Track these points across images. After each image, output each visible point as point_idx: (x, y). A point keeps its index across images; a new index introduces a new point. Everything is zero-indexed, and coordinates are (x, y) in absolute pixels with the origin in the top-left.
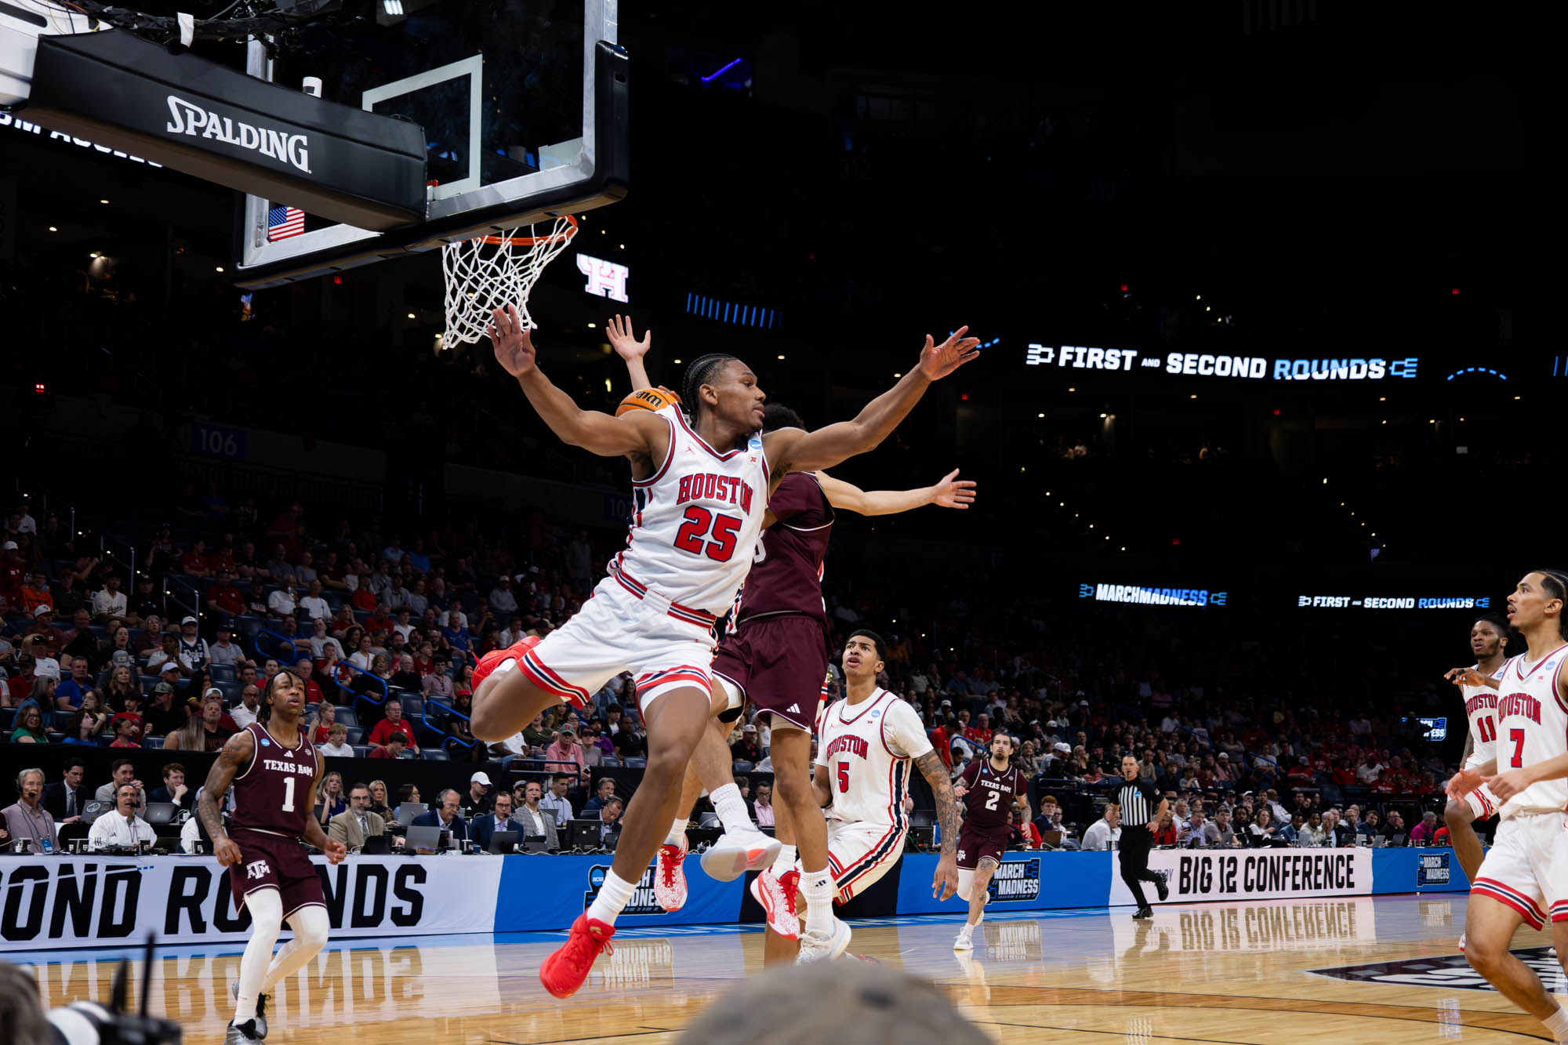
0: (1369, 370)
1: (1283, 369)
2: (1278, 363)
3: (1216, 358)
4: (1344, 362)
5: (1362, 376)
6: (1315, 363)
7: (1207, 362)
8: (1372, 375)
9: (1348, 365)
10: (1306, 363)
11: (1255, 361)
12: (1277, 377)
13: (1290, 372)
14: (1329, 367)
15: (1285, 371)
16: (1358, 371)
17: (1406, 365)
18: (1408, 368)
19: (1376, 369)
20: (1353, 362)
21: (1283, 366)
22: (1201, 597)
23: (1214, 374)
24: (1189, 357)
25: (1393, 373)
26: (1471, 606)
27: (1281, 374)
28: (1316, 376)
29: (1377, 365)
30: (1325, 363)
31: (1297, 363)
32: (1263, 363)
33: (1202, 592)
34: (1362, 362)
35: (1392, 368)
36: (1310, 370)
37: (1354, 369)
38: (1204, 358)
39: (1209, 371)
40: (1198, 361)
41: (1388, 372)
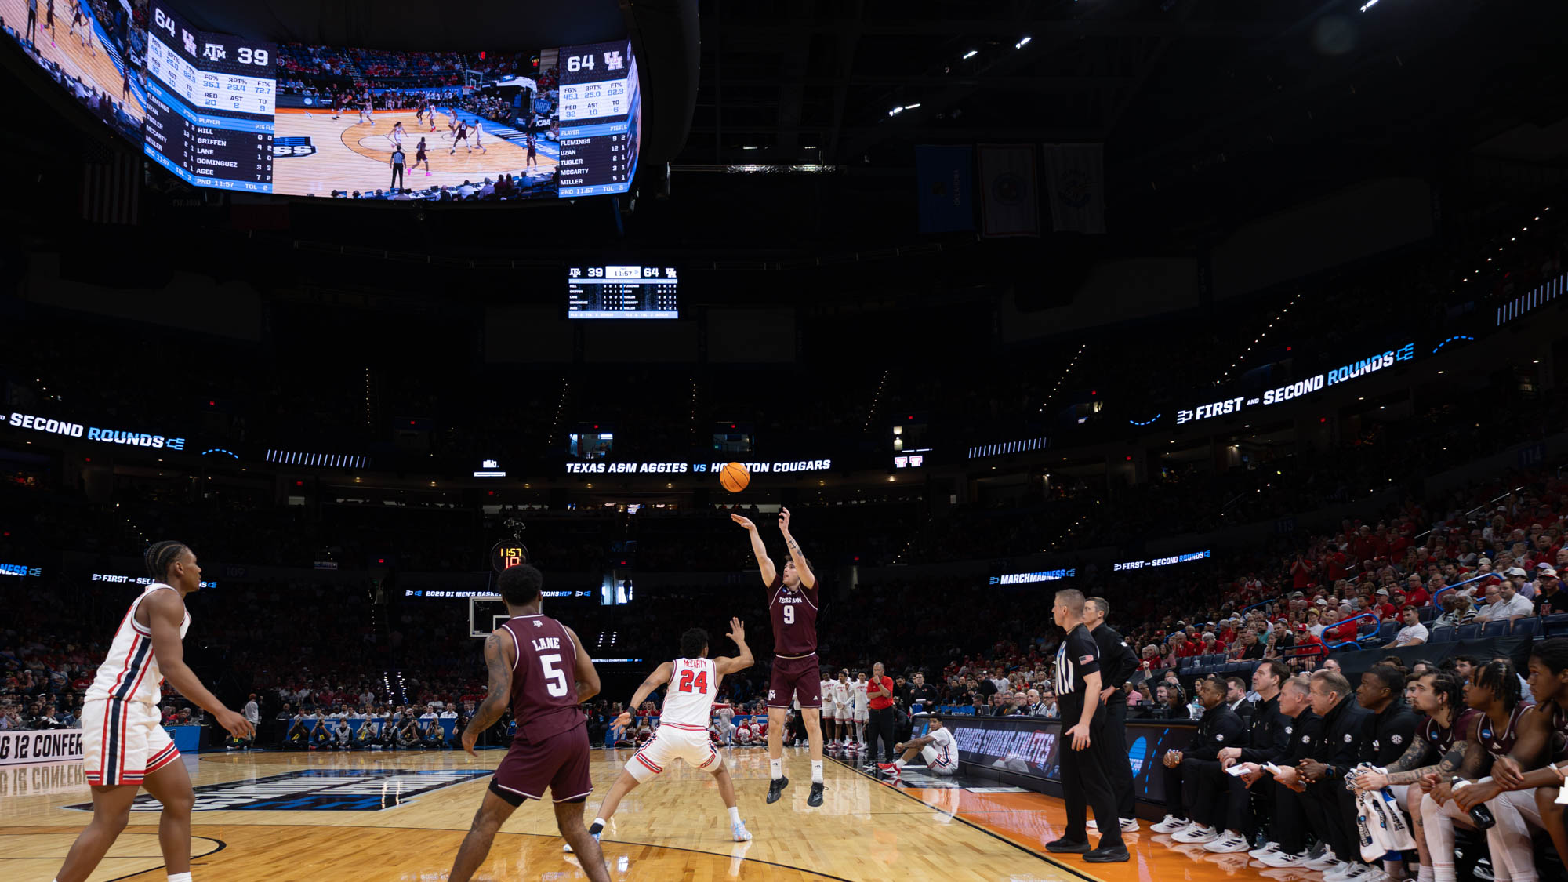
0: (153, 442)
1: (94, 433)
2: (92, 429)
3: (47, 420)
4: (137, 435)
5: (148, 444)
6: (117, 433)
7: (40, 422)
8: (154, 445)
9: (139, 437)
10: (111, 432)
11: (75, 426)
12: (90, 437)
13: (99, 436)
14: (126, 437)
15: (96, 435)
16: (146, 442)
17: (177, 442)
18: (179, 444)
19: (158, 442)
20: (143, 436)
21: (95, 432)
22: (22, 570)
23: (45, 429)
24: (27, 417)
25: (168, 446)
26: (205, 586)
27: (93, 436)
28: (117, 441)
29: (159, 439)
30: (124, 434)
31: (104, 432)
32: (81, 428)
33: (23, 567)
34: (148, 436)
35: (168, 443)
36: (113, 437)
37: (143, 440)
38: (38, 420)
39: (42, 428)
40: (34, 421)
41: (165, 444)
